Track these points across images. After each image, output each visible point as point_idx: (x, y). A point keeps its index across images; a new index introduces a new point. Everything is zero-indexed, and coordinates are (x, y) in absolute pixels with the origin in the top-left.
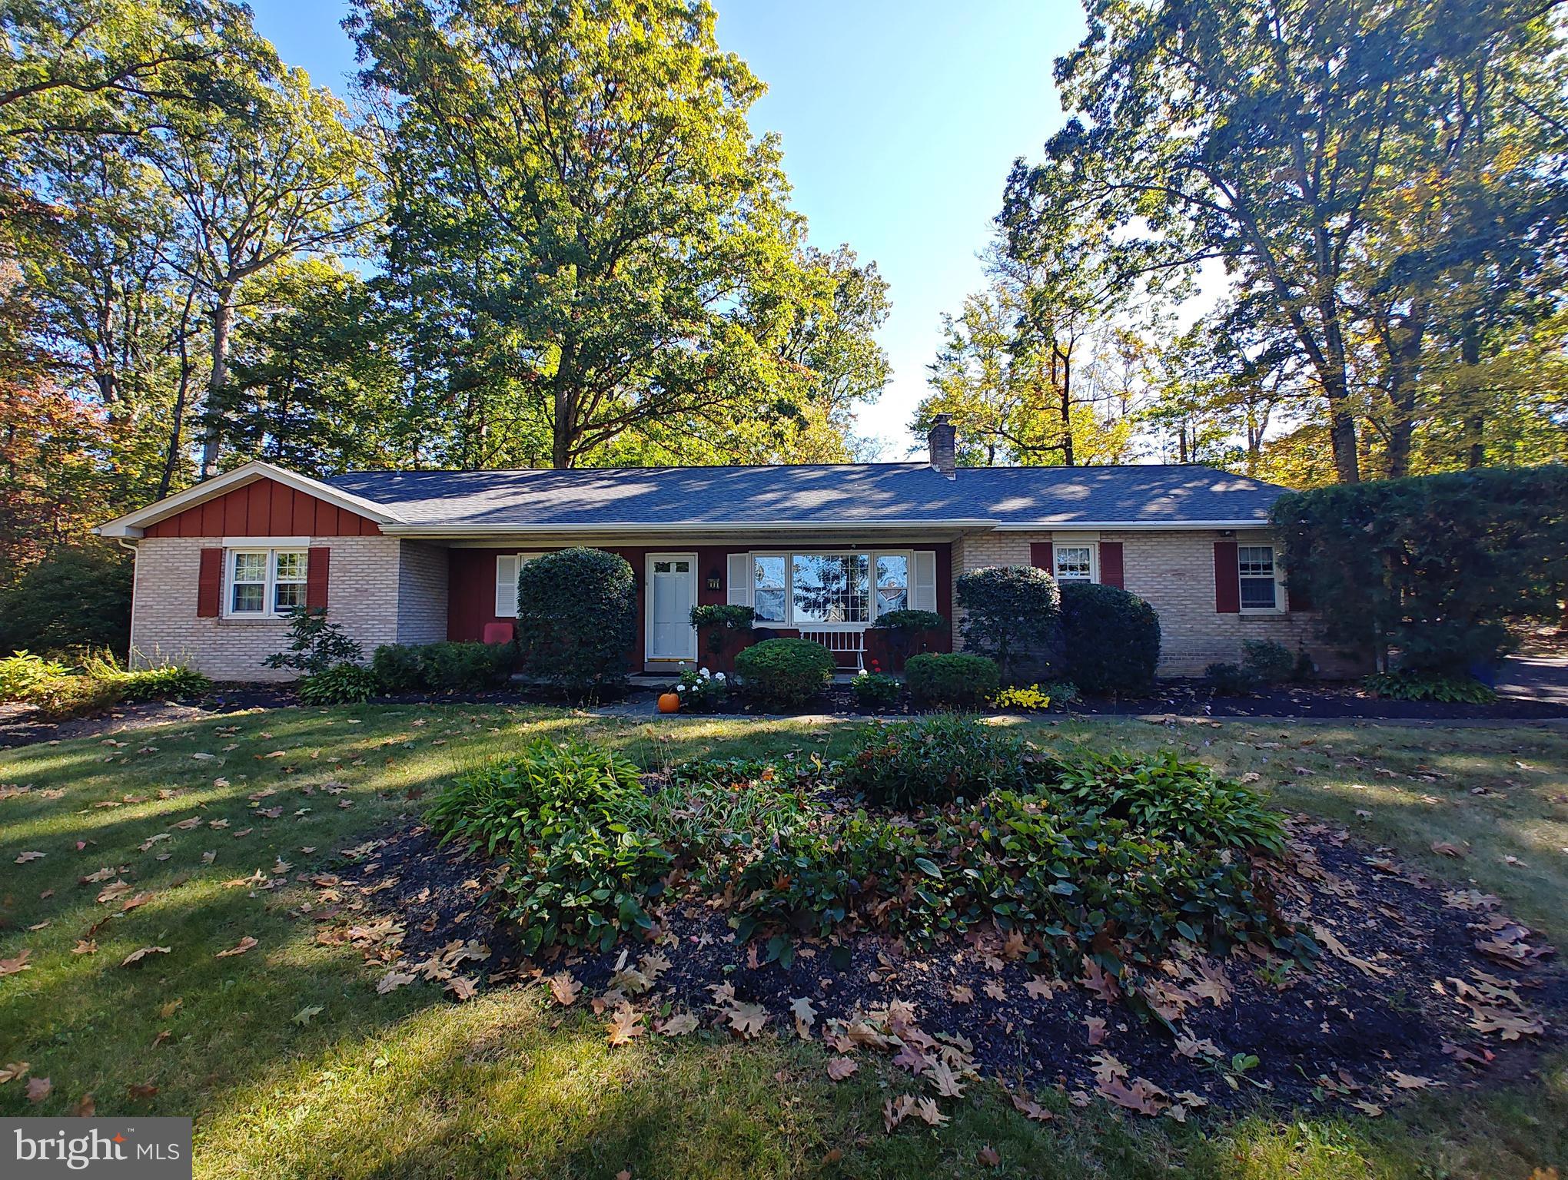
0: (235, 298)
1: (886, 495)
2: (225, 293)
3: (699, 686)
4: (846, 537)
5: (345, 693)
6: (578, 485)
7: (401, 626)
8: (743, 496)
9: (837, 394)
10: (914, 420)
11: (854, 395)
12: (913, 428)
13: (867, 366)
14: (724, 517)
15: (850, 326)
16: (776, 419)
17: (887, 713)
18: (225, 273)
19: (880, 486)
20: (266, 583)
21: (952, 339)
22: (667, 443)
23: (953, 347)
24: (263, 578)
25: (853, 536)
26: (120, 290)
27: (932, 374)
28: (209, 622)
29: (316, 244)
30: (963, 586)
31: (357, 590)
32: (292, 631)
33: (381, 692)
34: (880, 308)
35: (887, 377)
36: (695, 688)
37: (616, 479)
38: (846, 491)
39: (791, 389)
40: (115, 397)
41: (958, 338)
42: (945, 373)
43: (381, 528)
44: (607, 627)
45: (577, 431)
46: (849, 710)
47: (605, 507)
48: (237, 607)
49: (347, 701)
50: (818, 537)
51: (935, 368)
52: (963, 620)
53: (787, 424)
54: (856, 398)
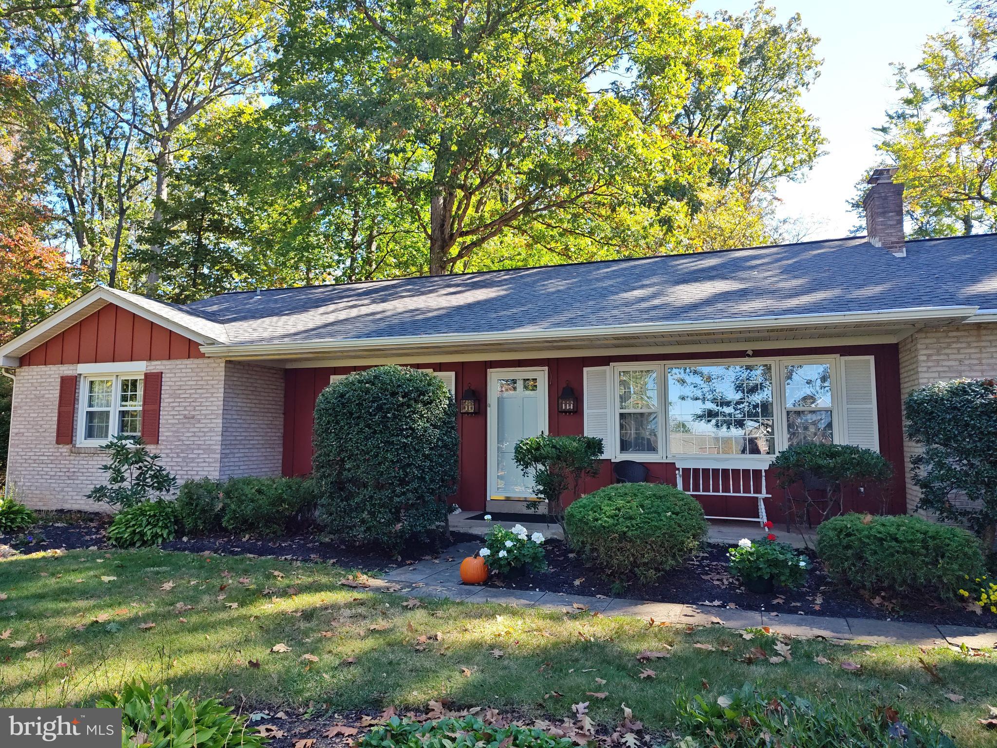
0: (172, 145)
1: (795, 283)
2: (164, 141)
3: (509, 551)
4: (738, 340)
5: (142, 534)
6: (423, 293)
7: (224, 456)
8: (604, 293)
9: (758, 176)
10: (856, 195)
11: (780, 174)
12: (856, 205)
13: (792, 137)
14: (571, 322)
15: (771, 94)
16: (663, 203)
17: (785, 609)
18: (166, 124)
19: (789, 271)
20: (111, 409)
21: (907, 93)
22: (553, 245)
23: (909, 102)
24: (108, 405)
25: (747, 340)
26: (90, 149)
27: (880, 138)
28: (65, 449)
29: (238, 88)
30: (916, 408)
31: (185, 417)
32: (109, 462)
33: (179, 533)
34: (809, 68)
35: (821, 148)
36: (502, 554)
37: (466, 285)
38: (742, 280)
39: (689, 170)
40: (86, 243)
41: (914, 89)
42: (896, 134)
43: (202, 349)
44: (409, 465)
45: (452, 238)
46: (726, 597)
47: (438, 317)
48: (90, 434)
49: (144, 543)
50: (699, 342)
51: (884, 130)
52: (918, 461)
53: (677, 209)
54: (783, 179)
